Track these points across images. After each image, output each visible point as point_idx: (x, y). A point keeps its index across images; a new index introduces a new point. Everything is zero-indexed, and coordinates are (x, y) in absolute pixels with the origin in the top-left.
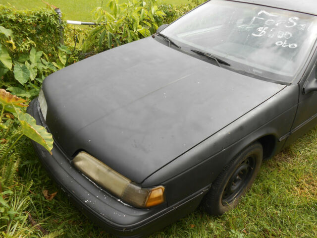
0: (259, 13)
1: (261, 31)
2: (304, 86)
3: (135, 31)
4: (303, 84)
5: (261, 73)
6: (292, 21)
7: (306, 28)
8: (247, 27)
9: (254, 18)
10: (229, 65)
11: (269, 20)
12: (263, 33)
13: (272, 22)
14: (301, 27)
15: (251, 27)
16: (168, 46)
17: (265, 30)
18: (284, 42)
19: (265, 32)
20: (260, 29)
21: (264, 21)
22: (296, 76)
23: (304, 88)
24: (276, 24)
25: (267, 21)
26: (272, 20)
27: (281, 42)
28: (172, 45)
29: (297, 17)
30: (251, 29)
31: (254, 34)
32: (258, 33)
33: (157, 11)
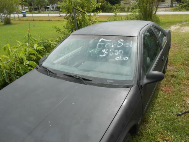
0: (100, 40)
1: (104, 52)
2: (141, 84)
3: (25, 64)
4: (140, 82)
5: (112, 82)
6: (120, 42)
7: (129, 46)
8: (96, 51)
9: (98, 44)
10: (91, 81)
11: (107, 44)
12: (106, 53)
13: (109, 45)
14: (126, 45)
15: (98, 51)
16: (47, 75)
17: (107, 51)
18: (120, 57)
19: (107, 53)
20: (103, 51)
21: (104, 45)
22: (134, 78)
23: (141, 85)
24: (112, 45)
25: (106, 45)
26: (109, 44)
27: (118, 57)
28: (51, 73)
29: (122, 39)
30: (98, 52)
31: (101, 55)
32: (103, 54)
33: (38, 47)
